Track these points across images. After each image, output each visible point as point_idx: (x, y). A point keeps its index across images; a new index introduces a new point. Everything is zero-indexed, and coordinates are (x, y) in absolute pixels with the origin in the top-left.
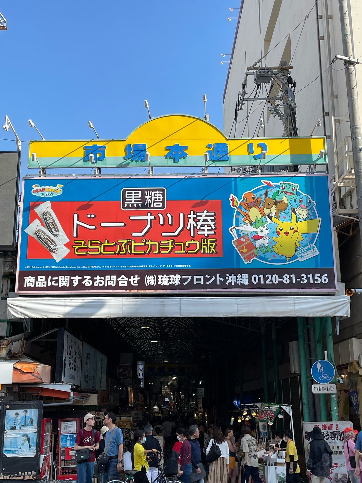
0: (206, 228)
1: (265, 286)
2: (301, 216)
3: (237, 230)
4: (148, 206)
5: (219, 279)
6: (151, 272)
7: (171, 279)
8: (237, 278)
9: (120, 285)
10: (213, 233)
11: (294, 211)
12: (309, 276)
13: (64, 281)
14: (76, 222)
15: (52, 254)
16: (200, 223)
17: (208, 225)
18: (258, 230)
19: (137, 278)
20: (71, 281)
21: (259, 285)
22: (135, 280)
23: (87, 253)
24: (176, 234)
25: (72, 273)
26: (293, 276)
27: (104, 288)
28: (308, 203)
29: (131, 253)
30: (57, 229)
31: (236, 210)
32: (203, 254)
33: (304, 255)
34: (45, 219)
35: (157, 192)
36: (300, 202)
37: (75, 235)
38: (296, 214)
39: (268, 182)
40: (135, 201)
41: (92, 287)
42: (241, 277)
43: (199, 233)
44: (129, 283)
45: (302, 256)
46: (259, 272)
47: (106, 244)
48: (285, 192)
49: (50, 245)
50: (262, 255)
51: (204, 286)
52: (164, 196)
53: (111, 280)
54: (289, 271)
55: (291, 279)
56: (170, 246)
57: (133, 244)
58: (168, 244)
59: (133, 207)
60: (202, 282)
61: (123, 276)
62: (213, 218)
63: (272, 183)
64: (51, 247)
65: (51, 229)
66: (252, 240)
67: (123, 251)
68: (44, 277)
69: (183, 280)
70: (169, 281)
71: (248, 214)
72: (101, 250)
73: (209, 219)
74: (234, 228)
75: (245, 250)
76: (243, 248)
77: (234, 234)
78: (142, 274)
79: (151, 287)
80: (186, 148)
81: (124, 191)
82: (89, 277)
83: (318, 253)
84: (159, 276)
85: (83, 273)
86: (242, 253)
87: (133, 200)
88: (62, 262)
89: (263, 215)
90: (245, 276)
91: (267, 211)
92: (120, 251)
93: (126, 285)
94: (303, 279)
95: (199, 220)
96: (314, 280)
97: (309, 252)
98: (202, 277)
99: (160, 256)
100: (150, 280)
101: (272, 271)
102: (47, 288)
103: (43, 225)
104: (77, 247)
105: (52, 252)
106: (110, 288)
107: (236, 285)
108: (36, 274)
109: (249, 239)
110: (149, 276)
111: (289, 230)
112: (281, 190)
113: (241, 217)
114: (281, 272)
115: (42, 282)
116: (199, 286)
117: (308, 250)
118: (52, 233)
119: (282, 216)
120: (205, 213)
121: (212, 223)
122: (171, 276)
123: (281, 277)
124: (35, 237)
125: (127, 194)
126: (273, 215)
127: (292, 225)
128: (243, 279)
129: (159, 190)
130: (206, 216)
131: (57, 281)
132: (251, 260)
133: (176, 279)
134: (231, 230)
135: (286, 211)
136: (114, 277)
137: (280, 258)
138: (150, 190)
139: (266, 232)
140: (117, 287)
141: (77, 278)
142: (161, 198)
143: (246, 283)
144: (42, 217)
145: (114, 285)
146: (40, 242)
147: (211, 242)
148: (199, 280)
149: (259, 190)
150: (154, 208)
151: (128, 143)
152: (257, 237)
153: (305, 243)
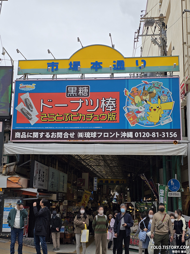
0: (111, 107)
1: (142, 138)
2: (163, 100)
3: (128, 108)
4: (80, 95)
5: (117, 134)
6: (81, 131)
7: (92, 135)
8: (127, 134)
9: (65, 137)
10: (114, 109)
11: (159, 97)
12: (166, 133)
13: (36, 135)
14: (42, 104)
15: (29, 120)
16: (107, 105)
17: (112, 105)
18: (139, 108)
20: (39, 135)
21: (139, 138)
22: (72, 135)
23: (47, 120)
24: (94, 110)
25: (39, 131)
26: (157, 133)
27: (56, 139)
29: (71, 120)
30: (32, 108)
31: (127, 97)
32: (109, 121)
33: (164, 122)
34: (26, 102)
35: (85, 87)
36: (163, 92)
37: (41, 111)
38: (160, 99)
39: (146, 81)
41: (50, 138)
42: (129, 134)
43: (107, 110)
44: (69, 136)
45: (163, 122)
46: (138, 131)
47: (58, 116)
48: (155, 87)
49: (29, 116)
50: (141, 122)
51: (109, 138)
52: (88, 90)
53: (60, 134)
54: (155, 131)
55: (156, 135)
56: (91, 117)
57: (72, 116)
58: (90, 116)
59: (72, 96)
60: (108, 136)
61: (66, 133)
62: (115, 102)
63: (147, 82)
64: (29, 117)
65: (29, 108)
66: (136, 113)
67: (67, 119)
68: (25, 133)
69: (98, 135)
70: (90, 136)
71: (134, 99)
72: (55, 118)
73: (112, 102)
74: (126, 107)
75: (131, 119)
76: (130, 118)
77: (126, 110)
78: (76, 131)
79: (81, 138)
80: (101, 63)
81: (68, 87)
82: (49, 133)
83: (172, 121)
84: (85, 133)
85: (45, 131)
86: (130, 121)
87: (72, 92)
88: (34, 126)
89: (142, 100)
90: (131, 133)
92: (65, 119)
93: (67, 137)
94: (163, 135)
95: (107, 103)
96: (169, 135)
97: (167, 120)
98: (108, 134)
99: (86, 122)
100: (80, 135)
101: (146, 131)
102: (27, 139)
103: (25, 105)
104: (42, 117)
105: (29, 119)
106: (59, 139)
107: (126, 138)
108: (21, 131)
109: (134, 113)
110: (80, 133)
111: (156, 108)
112: (153, 86)
113: (130, 101)
114: (151, 131)
115: (24, 135)
116: (106, 138)
117: (166, 119)
118: (30, 109)
119: (152, 100)
120: (111, 99)
121: (114, 104)
122: (92, 133)
123: (151, 134)
124: (21, 112)
125: (69, 89)
126: (148, 100)
128: (130, 135)
129: (86, 87)
130: (111, 100)
131: (32, 135)
132: (135, 124)
133: (94, 135)
134: (124, 108)
135: (155, 98)
136: (61, 133)
137: (151, 124)
138: (81, 87)
139: (143, 109)
140: (63, 138)
141: (42, 133)
142: (87, 91)
143: (132, 137)
144: (24, 101)
145: (61, 137)
146: (24, 115)
147: (113, 114)
148: (106, 135)
149: (140, 86)
150: (83, 96)
151: (70, 61)
152: (139, 112)
153: (164, 115)
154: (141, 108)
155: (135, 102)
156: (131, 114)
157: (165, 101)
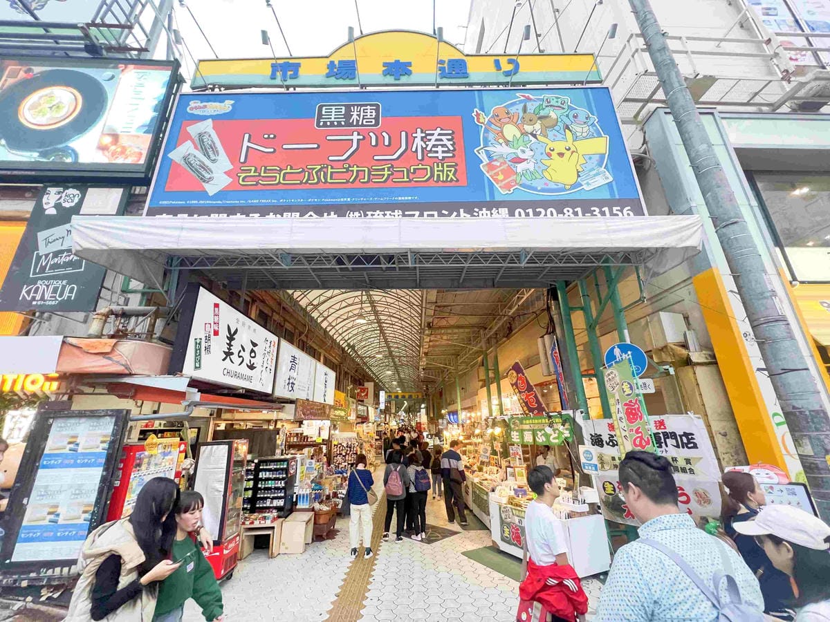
0: (440, 149)
2: (578, 134)
4: (355, 124)
5: (463, 215)
6: (355, 207)
8: (492, 214)
10: (451, 155)
11: (567, 127)
12: (603, 209)
14: (246, 144)
15: (203, 184)
17: (443, 146)
18: (518, 152)
23: (258, 183)
24: (395, 157)
25: (231, 211)
26: (578, 210)
28: (587, 118)
29: (326, 182)
30: (216, 153)
31: (484, 127)
32: (437, 182)
33: (592, 181)
34: (202, 141)
35: (369, 107)
36: (575, 117)
37: (242, 160)
38: (571, 131)
39: (527, 95)
40: (335, 118)
42: (498, 212)
43: (429, 155)
46: (524, 204)
47: (289, 171)
49: (204, 173)
50: (529, 183)
52: (377, 112)
54: (572, 203)
56: (386, 173)
57: (330, 170)
58: (383, 170)
59: (332, 125)
61: (311, 213)
62: (450, 137)
64: (203, 176)
65: (208, 153)
66: (510, 163)
67: (314, 180)
68: (186, 215)
71: (502, 132)
72: (279, 178)
73: (443, 138)
74: (482, 148)
75: (501, 177)
76: (497, 174)
77: (483, 156)
78: (342, 209)
80: (409, 64)
81: (321, 108)
83: (611, 179)
84: (367, 213)
85: (248, 210)
87: (333, 117)
88: (215, 197)
89: (524, 134)
92: (308, 179)
94: (594, 213)
95: (430, 140)
97: (599, 178)
98: (435, 213)
99: (370, 185)
101: (545, 204)
103: (196, 148)
104: (244, 175)
105: (204, 181)
108: (174, 211)
109: (505, 163)
110: (352, 213)
111: (564, 151)
114: (559, 205)
117: (595, 175)
118: (209, 157)
119: (550, 134)
120: (438, 131)
121: (449, 143)
123: (560, 212)
124: (182, 163)
125: (324, 111)
126: (538, 133)
127: (569, 144)
128: (501, 215)
129: (371, 105)
130: (439, 135)
132: (512, 190)
133: (395, 217)
134: (478, 151)
135: (557, 128)
137: (556, 187)
138: (358, 105)
139: (529, 153)
142: (374, 114)
144: (196, 138)
146: (190, 170)
147: (448, 166)
148: (431, 217)
150: (363, 125)
151: (331, 59)
152: (518, 160)
154: (523, 152)
155: (504, 138)
156: (498, 164)
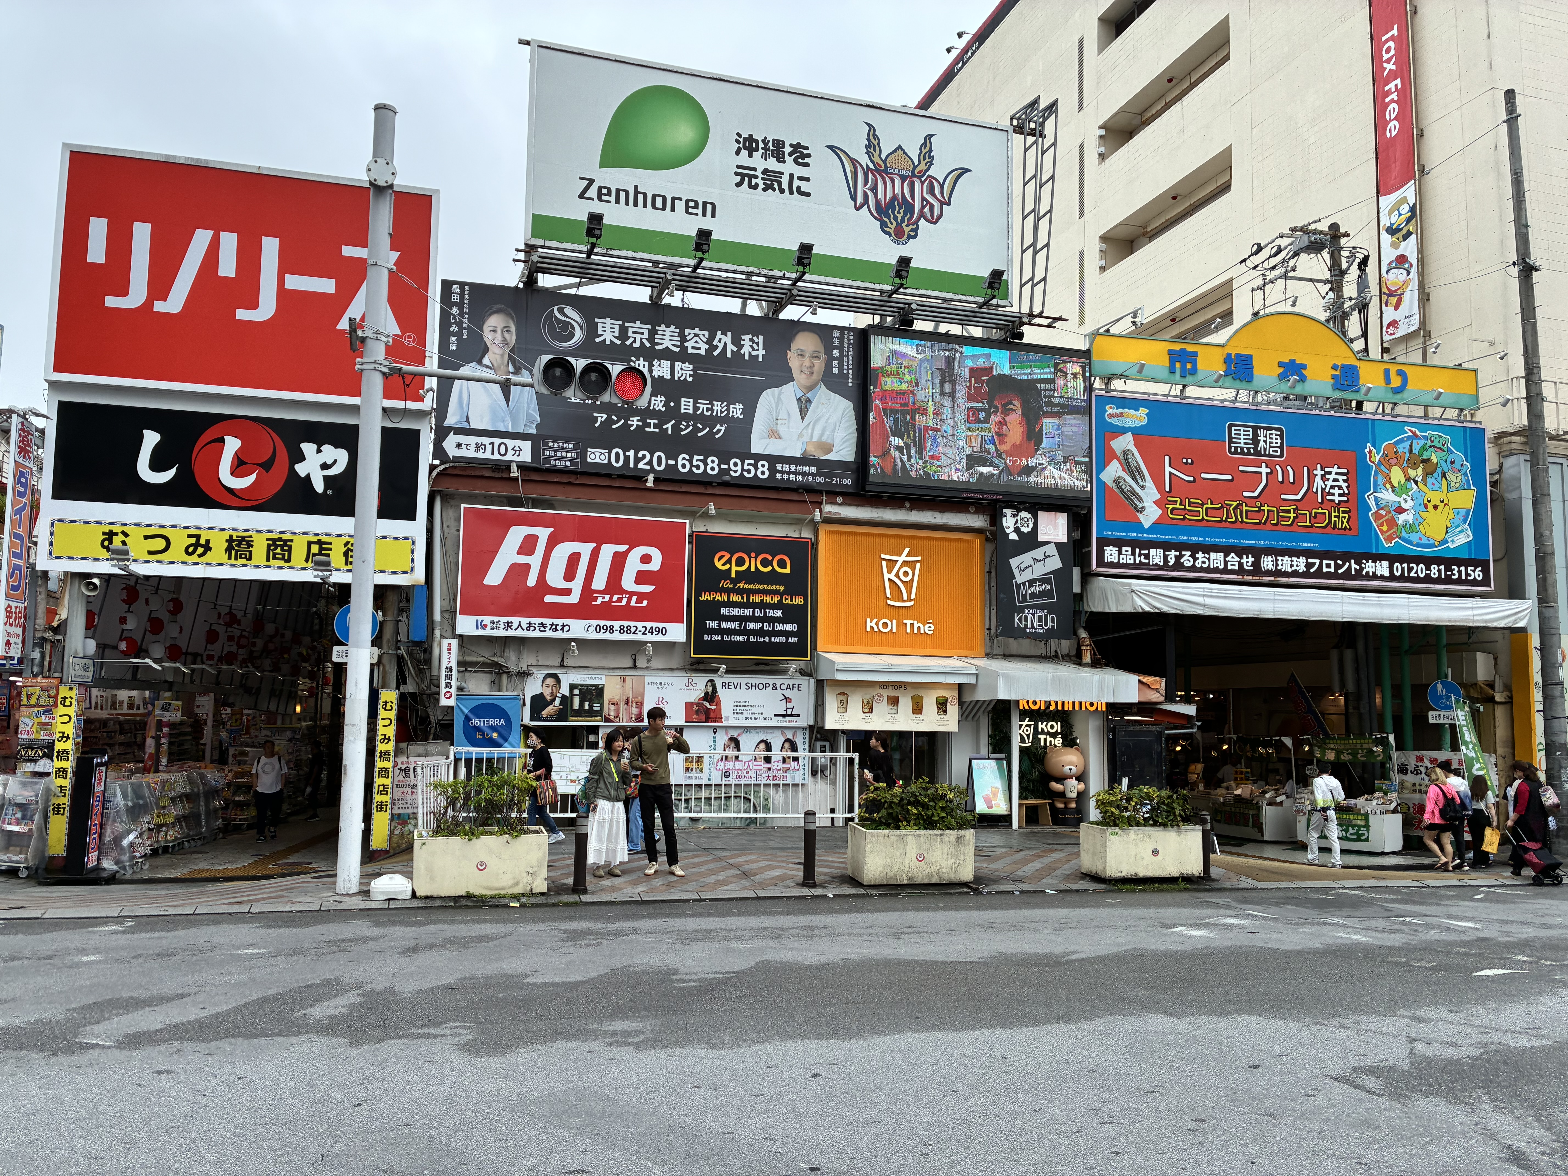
0: (1336, 491)
1: (1410, 580)
2: (1453, 484)
3: (1376, 498)
4: (1263, 453)
5: (1354, 566)
6: (1270, 552)
7: (1294, 563)
8: (1376, 566)
9: (1230, 567)
10: (1345, 499)
11: (1444, 475)
12: (1461, 569)
13: (1156, 556)
14: (1168, 469)
15: (1138, 514)
16: (1329, 483)
17: (1340, 488)
18: (1401, 500)
19: (1251, 559)
20: (1166, 557)
21: (1402, 578)
22: (1248, 561)
23: (1185, 518)
24: (1298, 497)
25: (1166, 546)
26: (1442, 567)
27: (1208, 570)
28: (1462, 465)
29: (1242, 522)
30: (1143, 478)
31: (1374, 467)
32: (1334, 529)
33: (1456, 539)
34: (1127, 460)
35: (1273, 432)
36: (1452, 463)
37: (1167, 489)
38: (1446, 480)
39: (1414, 430)
40: (1244, 443)
41: (1193, 568)
42: (1381, 565)
43: (1329, 497)
44: (1241, 565)
45: (1453, 541)
46: (1402, 559)
47: (1209, 505)
48: (1434, 446)
49: (1135, 501)
50: (1406, 536)
51: (1335, 576)
52: (1282, 439)
53: (1217, 559)
54: (1438, 561)
55: (1439, 571)
56: (1292, 515)
57: (1245, 508)
58: (1289, 511)
59: (1242, 453)
60: (1332, 570)
61: (1233, 555)
62: (1345, 478)
63: (1418, 433)
64: (1136, 505)
65: (1135, 477)
66: (1394, 513)
67: (1232, 518)
68: (1129, 549)
69: (1309, 566)
70: (1292, 566)
71: (1389, 476)
72: (1203, 514)
73: (1340, 478)
74: (1372, 494)
75: (1385, 528)
76: (1382, 525)
77: (1372, 503)
78: (1258, 553)
79: (1268, 573)
80: (1304, 367)
81: (1230, 426)
82: (1189, 553)
83: (1471, 537)
84: (1278, 558)
85: (1180, 547)
86: (1381, 531)
87: (1242, 441)
88: (1151, 529)
89: (1408, 479)
90: (1386, 564)
91: (1412, 473)
92: (1227, 517)
93: (1236, 568)
94: (1454, 572)
95: (1328, 480)
96: (1467, 575)
97: (1462, 535)
98: (1332, 562)
99: (1279, 527)
100: (1268, 563)
101: (1418, 560)
102: (1134, 566)
103: (1124, 470)
104: (1171, 507)
105: (1137, 511)
106: (1216, 570)
107: (1374, 577)
108: (1119, 543)
109: (1390, 512)
110: (1266, 557)
111: (1438, 503)
112: (1429, 444)
113: (1381, 479)
114: (1428, 561)
115: (1127, 557)
116: (1328, 576)
117: (1460, 532)
118: (1137, 483)
119: (1430, 481)
120: (1335, 469)
121: (1344, 485)
122: (1295, 559)
123: (1428, 568)
124: (1114, 487)
125: (1233, 432)
126: (1420, 480)
127: (1442, 496)
128: (1383, 568)
129: (1276, 429)
130: (1337, 474)
131: (1147, 557)
132: (1393, 542)
133: (1300, 564)
134: (1368, 497)
135: (1435, 475)
136: (1221, 556)
137: (1428, 542)
138: (1264, 428)
139: (1410, 503)
140: (1225, 571)
141: (1173, 554)
142: (1279, 441)
143: (1387, 574)
144: (1121, 457)
145: (1222, 567)
146: (1122, 496)
147: (1343, 512)
148: (1328, 566)
149: (1401, 441)
150: (1270, 456)
151: (1227, 350)
152: (1400, 510)
153: (1457, 521)
154: (1406, 501)
155: (1391, 484)
156: (1384, 513)
157: (1457, 485)
